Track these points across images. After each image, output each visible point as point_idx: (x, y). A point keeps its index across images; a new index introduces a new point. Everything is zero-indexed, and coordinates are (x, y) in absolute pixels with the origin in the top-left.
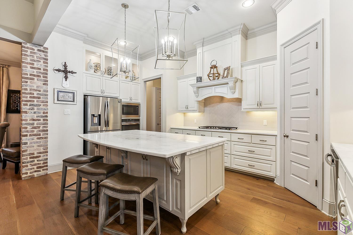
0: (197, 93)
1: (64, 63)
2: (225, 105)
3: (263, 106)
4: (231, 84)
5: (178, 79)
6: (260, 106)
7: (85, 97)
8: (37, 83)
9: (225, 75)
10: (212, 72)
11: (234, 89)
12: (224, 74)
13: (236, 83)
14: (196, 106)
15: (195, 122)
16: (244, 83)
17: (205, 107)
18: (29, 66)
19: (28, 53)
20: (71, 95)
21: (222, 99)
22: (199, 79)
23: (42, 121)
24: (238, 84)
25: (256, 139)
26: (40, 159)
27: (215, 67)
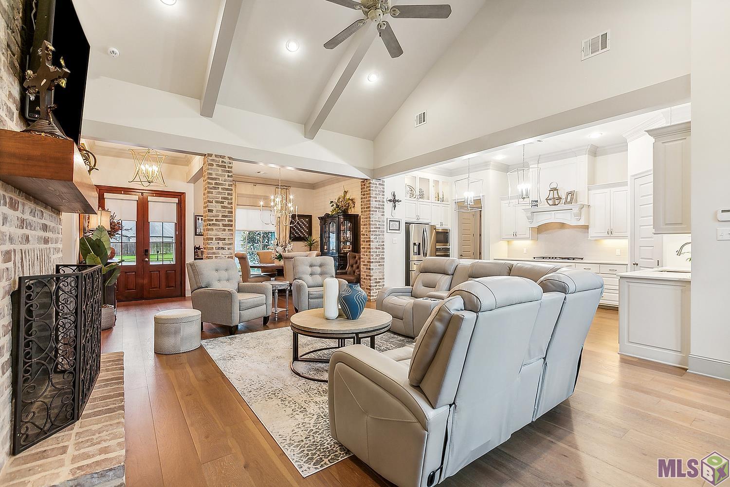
0: (531, 218)
1: (393, 193)
2: (566, 231)
3: (614, 234)
4: (576, 210)
5: (502, 199)
6: (610, 234)
7: (408, 224)
8: (379, 214)
9: (569, 200)
10: (551, 196)
11: (579, 215)
12: (567, 198)
13: (581, 209)
14: (528, 233)
15: (525, 252)
16: (592, 209)
17: (540, 233)
18: (374, 199)
19: (374, 189)
20: (398, 223)
21: (562, 226)
22: (535, 203)
23: (381, 250)
24: (584, 210)
25: (605, 269)
26: (380, 284)
27: (556, 189)
